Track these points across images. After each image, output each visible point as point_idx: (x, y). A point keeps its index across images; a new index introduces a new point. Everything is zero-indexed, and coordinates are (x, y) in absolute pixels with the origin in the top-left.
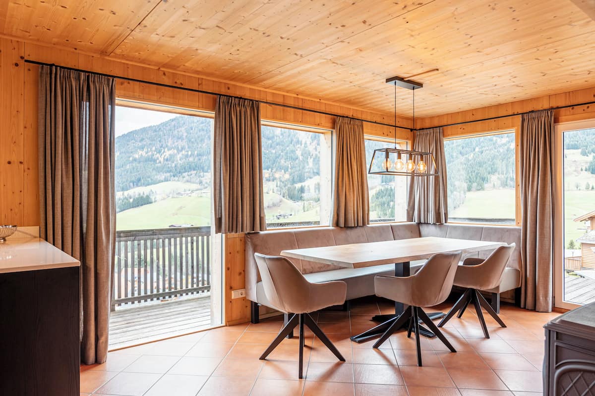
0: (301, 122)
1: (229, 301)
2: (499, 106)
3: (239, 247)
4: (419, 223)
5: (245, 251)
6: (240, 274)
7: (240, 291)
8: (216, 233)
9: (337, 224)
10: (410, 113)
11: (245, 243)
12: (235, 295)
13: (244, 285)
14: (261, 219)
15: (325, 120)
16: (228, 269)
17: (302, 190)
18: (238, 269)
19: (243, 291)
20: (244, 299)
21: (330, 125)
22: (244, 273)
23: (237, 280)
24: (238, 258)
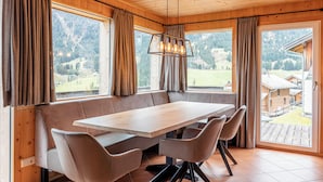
0: (87, 9)
1: (18, 170)
2: (222, 12)
3: (29, 118)
4: (168, 91)
5: (35, 121)
6: (30, 143)
7: (29, 160)
8: (5, 106)
9: (114, 93)
10: (164, 13)
11: (35, 114)
12: (24, 164)
13: (34, 152)
14: (51, 91)
15: (106, 10)
16: (17, 140)
17: (68, 67)
18: (28, 138)
19: (33, 159)
20: (34, 166)
21: (109, 14)
22: (34, 143)
23: (27, 149)
24: (28, 128)
